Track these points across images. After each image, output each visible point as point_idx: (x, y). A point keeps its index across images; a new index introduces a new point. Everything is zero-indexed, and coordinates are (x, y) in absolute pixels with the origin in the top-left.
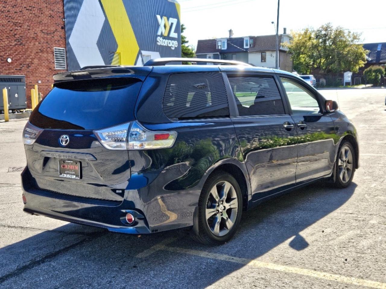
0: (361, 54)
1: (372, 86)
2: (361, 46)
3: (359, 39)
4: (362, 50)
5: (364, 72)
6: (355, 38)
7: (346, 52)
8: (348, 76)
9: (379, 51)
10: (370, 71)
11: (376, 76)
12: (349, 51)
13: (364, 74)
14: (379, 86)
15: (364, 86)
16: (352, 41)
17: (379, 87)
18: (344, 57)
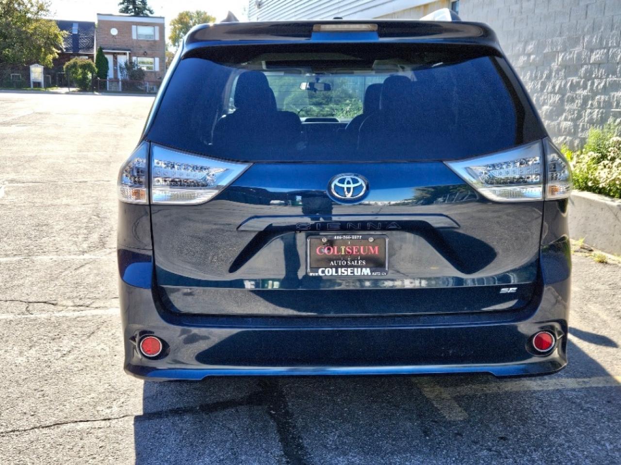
0: (56, 36)
1: (79, 91)
2: (54, 23)
3: (48, 11)
4: (55, 30)
5: (64, 67)
6: (41, 8)
7: (32, 29)
8: (37, 72)
9: (76, 34)
10: (75, 65)
11: (85, 74)
12: (35, 28)
13: (64, 70)
14: (90, 91)
15: (65, 90)
16: (37, 13)
17: (91, 93)
18: (27, 38)
